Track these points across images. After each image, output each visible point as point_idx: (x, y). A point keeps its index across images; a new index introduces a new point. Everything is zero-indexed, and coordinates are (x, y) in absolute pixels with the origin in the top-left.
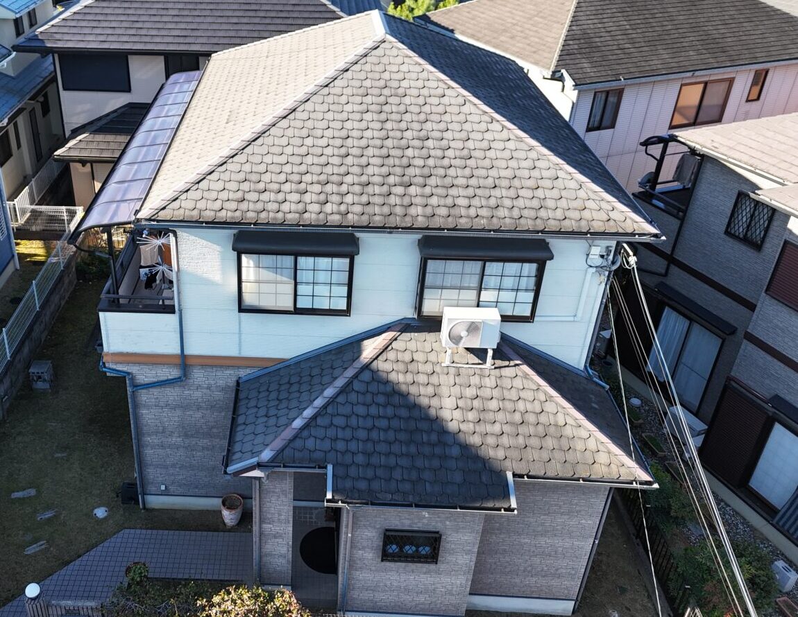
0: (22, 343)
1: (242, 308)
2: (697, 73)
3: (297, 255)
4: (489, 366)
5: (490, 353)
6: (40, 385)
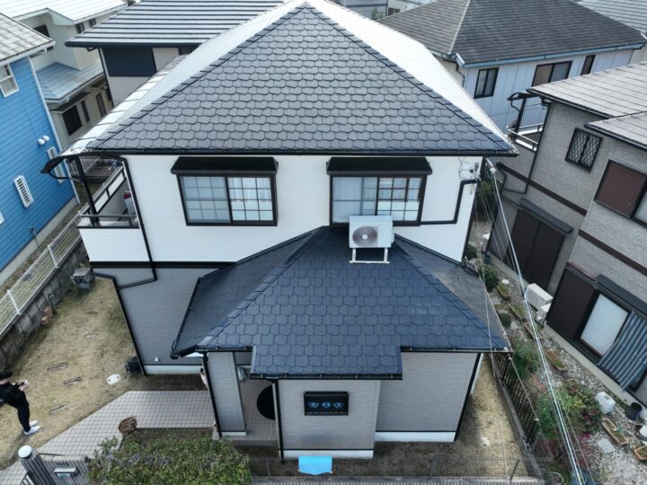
0: (69, 256)
1: (189, 222)
3: (226, 176)
4: (386, 261)
5: (386, 251)
6: (82, 285)
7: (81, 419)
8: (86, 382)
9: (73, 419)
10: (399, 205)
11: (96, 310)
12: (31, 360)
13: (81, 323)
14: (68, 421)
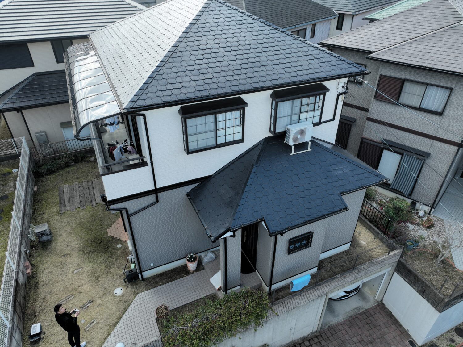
0: (23, 219)
1: (189, 151)
2: (297, 26)
3: (216, 113)
4: (309, 149)
5: (310, 143)
6: (44, 238)
7: (115, 325)
8: (98, 301)
9: (108, 327)
10: (311, 114)
11: (67, 252)
12: (38, 304)
13: (62, 265)
14: (106, 329)
